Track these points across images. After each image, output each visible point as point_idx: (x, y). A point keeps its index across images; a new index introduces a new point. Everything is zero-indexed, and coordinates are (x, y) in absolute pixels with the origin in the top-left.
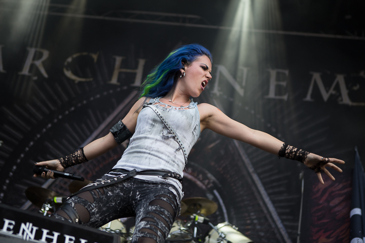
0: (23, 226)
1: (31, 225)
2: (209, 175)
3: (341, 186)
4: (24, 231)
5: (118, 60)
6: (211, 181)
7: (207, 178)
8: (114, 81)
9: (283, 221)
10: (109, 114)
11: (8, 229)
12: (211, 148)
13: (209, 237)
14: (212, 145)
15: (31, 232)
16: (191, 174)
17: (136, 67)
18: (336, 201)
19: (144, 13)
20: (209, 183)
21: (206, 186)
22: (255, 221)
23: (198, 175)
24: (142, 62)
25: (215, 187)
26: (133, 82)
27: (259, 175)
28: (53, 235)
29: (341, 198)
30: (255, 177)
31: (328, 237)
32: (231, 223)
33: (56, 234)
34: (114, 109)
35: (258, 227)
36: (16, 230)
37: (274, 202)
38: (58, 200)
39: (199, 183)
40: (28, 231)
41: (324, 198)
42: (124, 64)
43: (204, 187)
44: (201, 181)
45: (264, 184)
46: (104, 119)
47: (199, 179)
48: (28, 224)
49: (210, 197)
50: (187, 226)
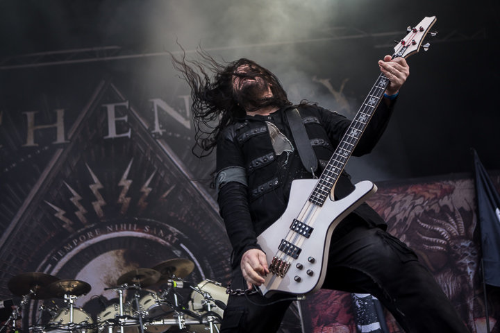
2: (171, 228)
5: (30, 116)
6: (175, 234)
7: (170, 233)
8: (31, 142)
10: (33, 185)
12: (167, 197)
14: (167, 193)
16: (149, 233)
17: (55, 121)
19: (49, 53)
20: (172, 238)
21: (170, 242)
23: (158, 232)
24: (60, 113)
26: (56, 139)
32: (212, 279)
34: (37, 177)
39: (161, 240)
42: (39, 120)
43: (168, 244)
44: (163, 238)
46: (28, 192)
47: (160, 237)
49: (178, 253)
50: (165, 296)
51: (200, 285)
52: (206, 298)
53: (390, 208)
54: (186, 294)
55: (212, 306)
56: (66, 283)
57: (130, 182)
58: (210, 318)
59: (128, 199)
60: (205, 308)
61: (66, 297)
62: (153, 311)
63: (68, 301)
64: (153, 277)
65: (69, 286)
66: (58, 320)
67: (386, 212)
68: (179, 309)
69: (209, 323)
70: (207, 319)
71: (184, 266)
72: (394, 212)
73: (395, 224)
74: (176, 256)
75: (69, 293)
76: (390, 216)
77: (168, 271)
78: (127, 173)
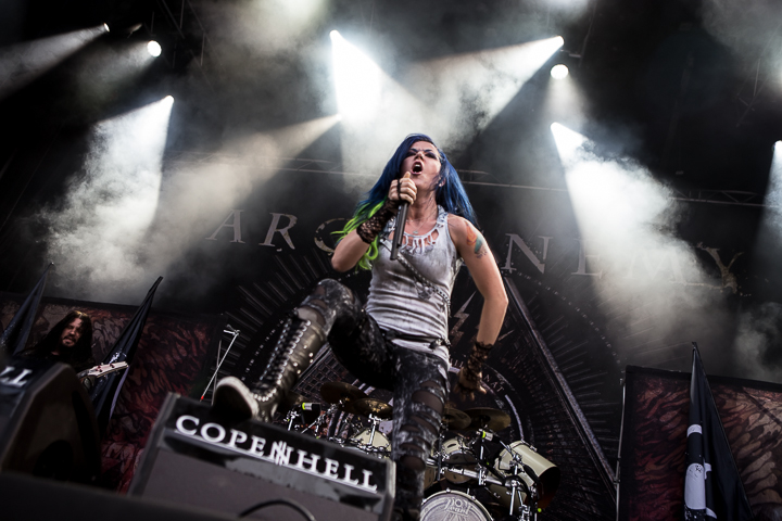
0: (275, 446)
1: (285, 444)
2: (499, 375)
3: (675, 396)
4: (276, 453)
6: (502, 383)
7: (497, 380)
9: (596, 435)
11: (258, 450)
13: (500, 460)
14: (503, 337)
15: (285, 453)
18: (669, 416)
20: (498, 387)
21: (495, 390)
22: (560, 436)
25: (507, 390)
27: (564, 375)
28: (311, 459)
29: (676, 412)
30: (560, 377)
31: (658, 464)
32: (528, 442)
33: (316, 458)
35: (564, 443)
36: (267, 451)
37: (584, 410)
38: (307, 406)
40: (281, 453)
41: (653, 411)
43: (492, 392)
44: (488, 384)
45: (572, 387)
47: (486, 381)
48: (281, 443)
49: (500, 404)
50: (471, 445)
51: (513, 445)
52: (515, 459)
53: (758, 415)
54: (494, 450)
55: (519, 471)
56: (375, 403)
57: (467, 315)
58: (514, 483)
59: (461, 333)
60: (512, 470)
61: (370, 416)
62: (455, 457)
63: (372, 421)
64: (465, 421)
65: (377, 407)
66: (359, 438)
67: (752, 418)
68: (483, 463)
69: (512, 487)
70: (511, 483)
71: (500, 419)
72: (762, 421)
73: (761, 436)
74: (498, 407)
75: (374, 414)
76: (756, 425)
77: (481, 420)
78: (465, 305)
